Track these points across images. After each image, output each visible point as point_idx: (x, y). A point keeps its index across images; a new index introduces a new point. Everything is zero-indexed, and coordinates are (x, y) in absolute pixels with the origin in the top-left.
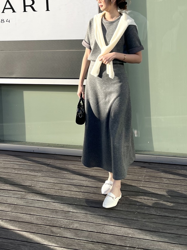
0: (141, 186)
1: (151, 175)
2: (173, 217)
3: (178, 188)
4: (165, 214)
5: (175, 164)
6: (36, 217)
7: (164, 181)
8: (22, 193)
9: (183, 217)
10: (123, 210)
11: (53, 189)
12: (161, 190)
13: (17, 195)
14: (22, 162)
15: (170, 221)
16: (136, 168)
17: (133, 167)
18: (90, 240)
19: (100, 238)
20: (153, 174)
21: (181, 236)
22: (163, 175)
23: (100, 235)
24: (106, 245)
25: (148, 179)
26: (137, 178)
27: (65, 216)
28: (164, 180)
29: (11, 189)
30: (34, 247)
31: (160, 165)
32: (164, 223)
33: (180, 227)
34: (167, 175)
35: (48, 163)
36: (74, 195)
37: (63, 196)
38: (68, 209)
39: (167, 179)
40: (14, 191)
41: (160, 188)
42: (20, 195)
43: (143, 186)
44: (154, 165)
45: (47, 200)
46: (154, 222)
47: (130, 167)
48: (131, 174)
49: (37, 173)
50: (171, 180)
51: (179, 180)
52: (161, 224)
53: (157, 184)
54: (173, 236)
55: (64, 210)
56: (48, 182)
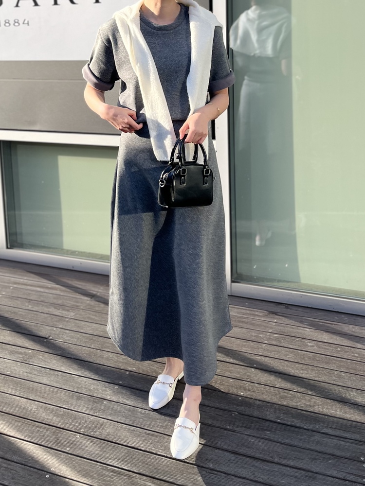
0: (260, 354)
1: (283, 331)
2: (308, 430)
3: (335, 363)
4: (293, 422)
5: (338, 312)
6: (36, 405)
7: (307, 345)
8: (27, 351)
9: (330, 431)
10: (210, 405)
11: (87, 348)
12: (297, 365)
13: (18, 355)
14: (47, 288)
15: (301, 440)
16: (257, 315)
17: (254, 311)
18: (126, 468)
19: (147, 464)
20: (288, 330)
21: (316, 475)
22: (309, 332)
23: (150, 458)
24: (156, 481)
25: (276, 339)
26: (255, 336)
27: (92, 409)
28: (309, 344)
29: (10, 341)
30: (12, 471)
31: (308, 310)
32: (287, 441)
33: (318, 454)
34: (316, 334)
35: (94, 293)
36: (123, 363)
37: (102, 363)
38: (103, 394)
39: (316, 342)
40: (13, 347)
41: (296, 361)
42: (21, 356)
43: (263, 355)
44: (296, 310)
45: (70, 370)
46: (267, 437)
47: (248, 312)
48: (245, 325)
49: (66, 313)
50: (323, 346)
51: (340, 348)
52: (281, 443)
53: (291, 353)
54: (298, 473)
55: (95, 395)
56: (82, 331)
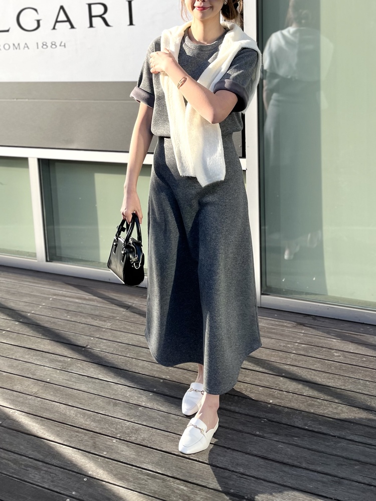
0: (288, 363)
1: (311, 341)
2: (335, 436)
3: (360, 373)
4: (320, 428)
5: (363, 323)
6: (75, 411)
7: (334, 355)
8: (66, 359)
9: (356, 438)
10: (241, 412)
11: (123, 357)
12: (324, 374)
13: (57, 363)
14: (85, 299)
15: (328, 446)
16: (286, 326)
17: (283, 322)
18: (160, 472)
19: (180, 468)
20: (315, 340)
21: (342, 480)
22: (335, 342)
23: (183, 462)
24: (189, 485)
25: (304, 349)
26: (284, 346)
27: (128, 415)
28: (336, 354)
29: (49, 350)
30: (52, 475)
31: (335, 322)
32: (314, 447)
33: (345, 460)
34: (343, 345)
35: (130, 304)
36: (157, 371)
37: (137, 371)
38: (138, 400)
39: (342, 352)
40: (53, 355)
41: (323, 370)
42: (61, 364)
43: (291, 364)
44: (323, 322)
45: (107, 377)
46: (295, 443)
47: (277, 323)
48: (273, 336)
49: (103, 323)
50: (349, 356)
51: (365, 358)
52: (309, 449)
53: (319, 362)
54: (326, 478)
55: (131, 401)
56: (118, 341)
